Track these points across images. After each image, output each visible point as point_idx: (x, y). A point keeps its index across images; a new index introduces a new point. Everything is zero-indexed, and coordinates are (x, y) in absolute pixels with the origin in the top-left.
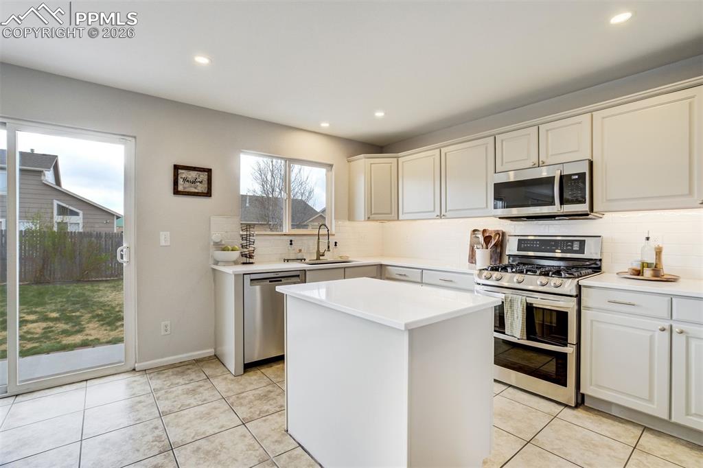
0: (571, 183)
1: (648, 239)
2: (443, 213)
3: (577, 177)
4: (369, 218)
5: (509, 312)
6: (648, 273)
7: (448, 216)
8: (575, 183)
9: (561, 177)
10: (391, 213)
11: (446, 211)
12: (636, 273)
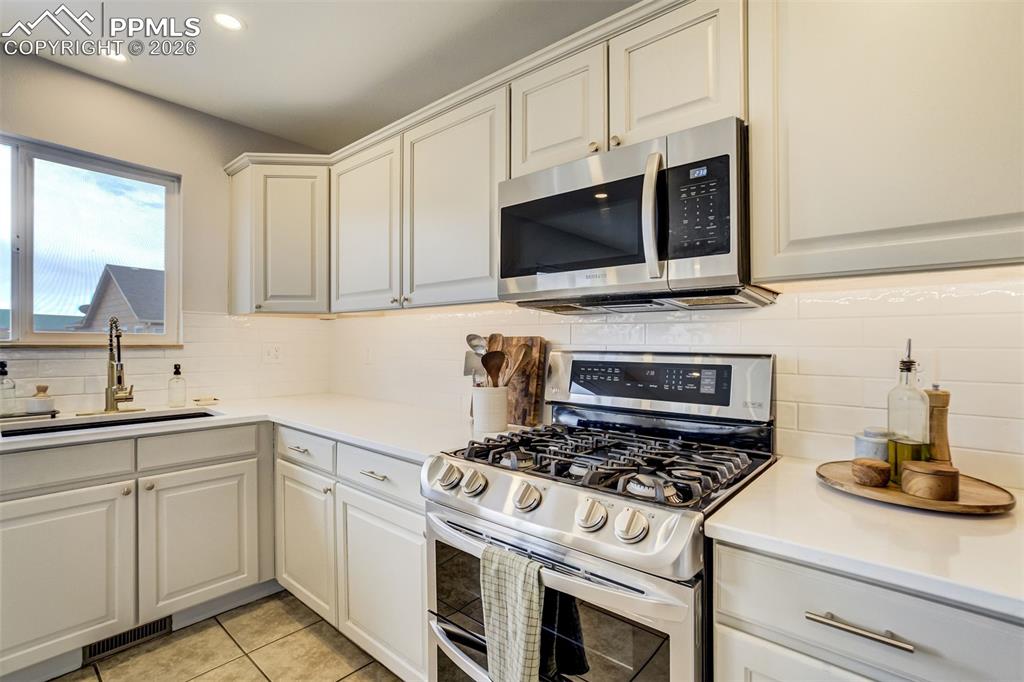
0: (688, 192)
1: (907, 366)
2: (407, 294)
3: (703, 172)
4: (259, 307)
5: (495, 609)
6: (919, 483)
7: (415, 302)
8: (698, 190)
9: (662, 176)
10: (312, 296)
11: (412, 290)
12: (878, 478)
